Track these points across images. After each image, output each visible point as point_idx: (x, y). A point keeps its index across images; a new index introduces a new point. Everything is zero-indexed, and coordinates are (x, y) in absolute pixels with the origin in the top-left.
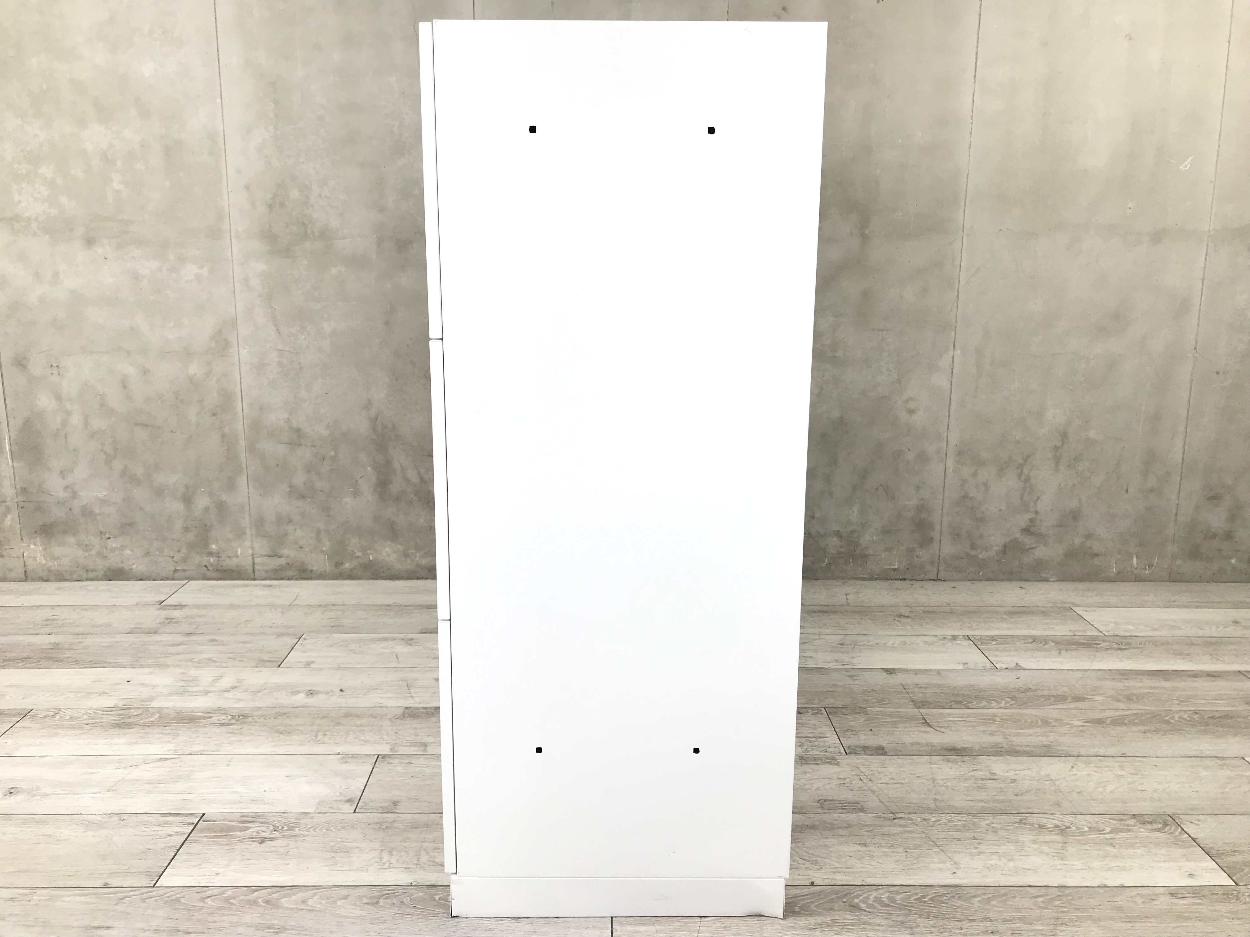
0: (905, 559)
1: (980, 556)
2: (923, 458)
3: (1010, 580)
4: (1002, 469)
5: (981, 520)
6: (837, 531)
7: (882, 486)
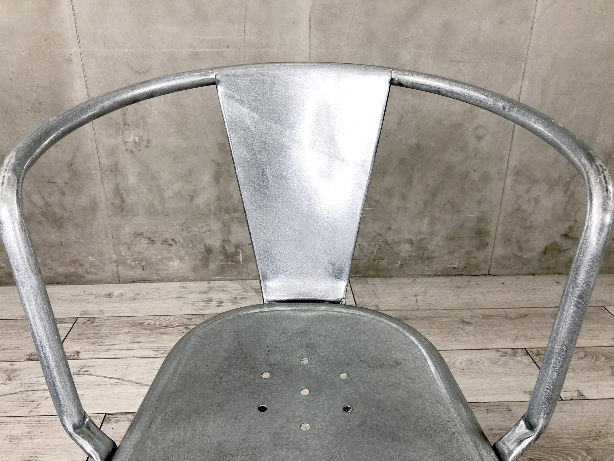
0: (464, 260)
1: (525, 256)
2: (486, 178)
3: (547, 274)
4: (551, 187)
5: (530, 228)
6: (409, 239)
7: (450, 202)
